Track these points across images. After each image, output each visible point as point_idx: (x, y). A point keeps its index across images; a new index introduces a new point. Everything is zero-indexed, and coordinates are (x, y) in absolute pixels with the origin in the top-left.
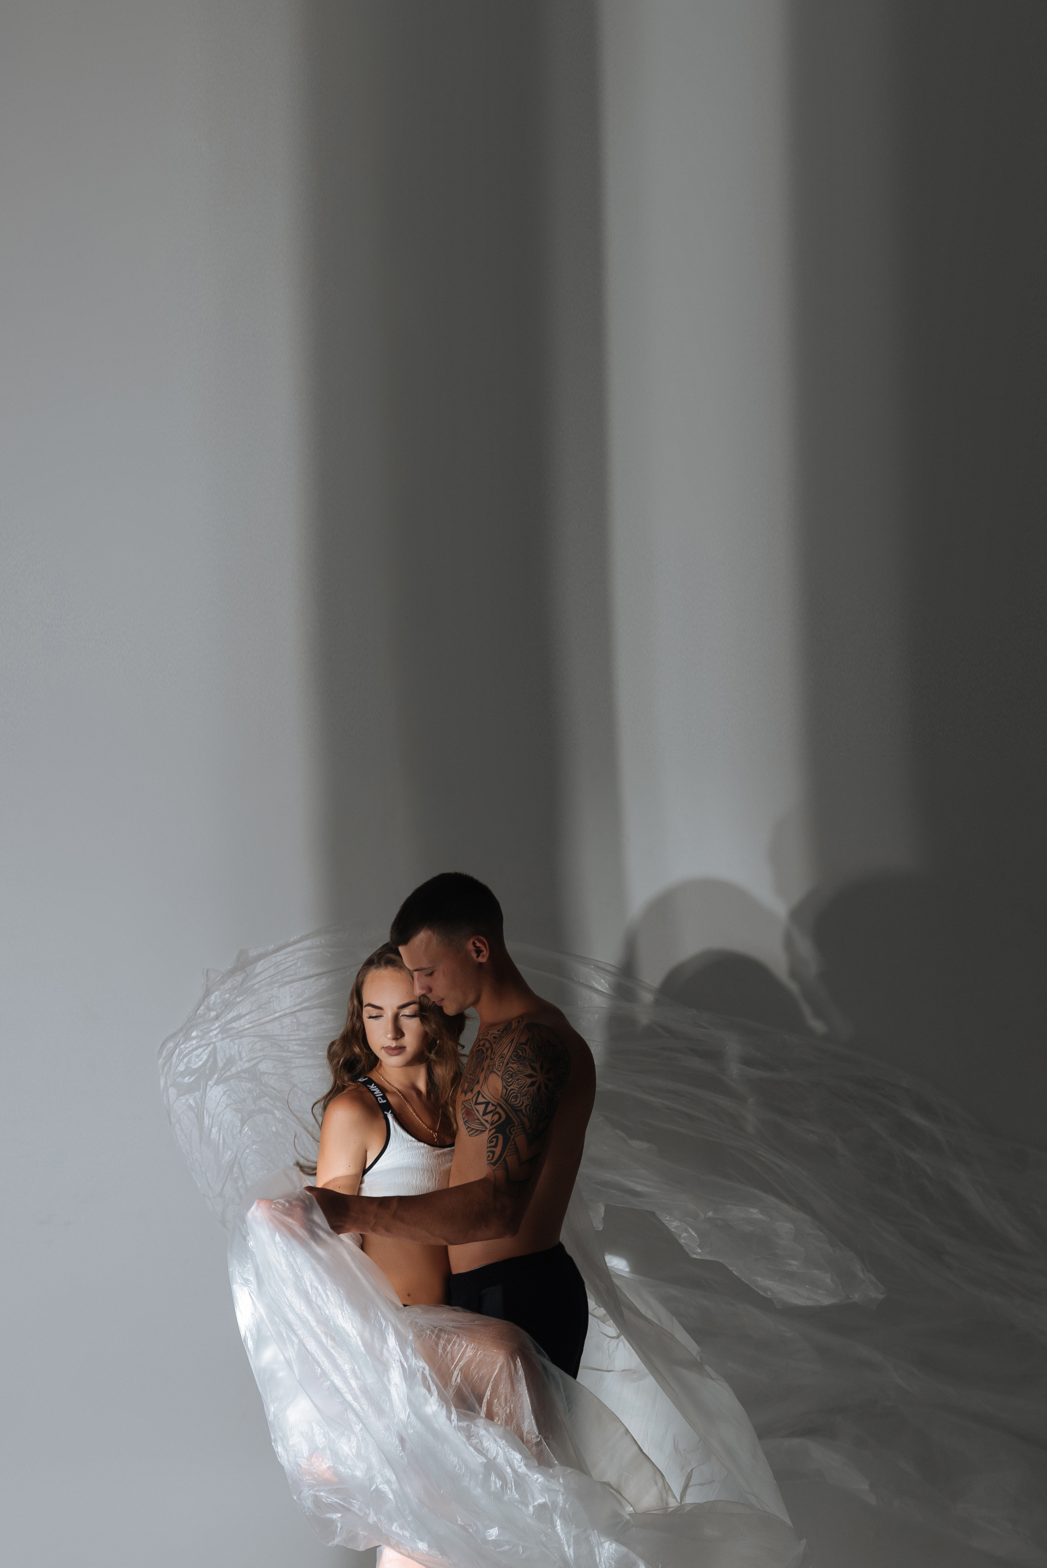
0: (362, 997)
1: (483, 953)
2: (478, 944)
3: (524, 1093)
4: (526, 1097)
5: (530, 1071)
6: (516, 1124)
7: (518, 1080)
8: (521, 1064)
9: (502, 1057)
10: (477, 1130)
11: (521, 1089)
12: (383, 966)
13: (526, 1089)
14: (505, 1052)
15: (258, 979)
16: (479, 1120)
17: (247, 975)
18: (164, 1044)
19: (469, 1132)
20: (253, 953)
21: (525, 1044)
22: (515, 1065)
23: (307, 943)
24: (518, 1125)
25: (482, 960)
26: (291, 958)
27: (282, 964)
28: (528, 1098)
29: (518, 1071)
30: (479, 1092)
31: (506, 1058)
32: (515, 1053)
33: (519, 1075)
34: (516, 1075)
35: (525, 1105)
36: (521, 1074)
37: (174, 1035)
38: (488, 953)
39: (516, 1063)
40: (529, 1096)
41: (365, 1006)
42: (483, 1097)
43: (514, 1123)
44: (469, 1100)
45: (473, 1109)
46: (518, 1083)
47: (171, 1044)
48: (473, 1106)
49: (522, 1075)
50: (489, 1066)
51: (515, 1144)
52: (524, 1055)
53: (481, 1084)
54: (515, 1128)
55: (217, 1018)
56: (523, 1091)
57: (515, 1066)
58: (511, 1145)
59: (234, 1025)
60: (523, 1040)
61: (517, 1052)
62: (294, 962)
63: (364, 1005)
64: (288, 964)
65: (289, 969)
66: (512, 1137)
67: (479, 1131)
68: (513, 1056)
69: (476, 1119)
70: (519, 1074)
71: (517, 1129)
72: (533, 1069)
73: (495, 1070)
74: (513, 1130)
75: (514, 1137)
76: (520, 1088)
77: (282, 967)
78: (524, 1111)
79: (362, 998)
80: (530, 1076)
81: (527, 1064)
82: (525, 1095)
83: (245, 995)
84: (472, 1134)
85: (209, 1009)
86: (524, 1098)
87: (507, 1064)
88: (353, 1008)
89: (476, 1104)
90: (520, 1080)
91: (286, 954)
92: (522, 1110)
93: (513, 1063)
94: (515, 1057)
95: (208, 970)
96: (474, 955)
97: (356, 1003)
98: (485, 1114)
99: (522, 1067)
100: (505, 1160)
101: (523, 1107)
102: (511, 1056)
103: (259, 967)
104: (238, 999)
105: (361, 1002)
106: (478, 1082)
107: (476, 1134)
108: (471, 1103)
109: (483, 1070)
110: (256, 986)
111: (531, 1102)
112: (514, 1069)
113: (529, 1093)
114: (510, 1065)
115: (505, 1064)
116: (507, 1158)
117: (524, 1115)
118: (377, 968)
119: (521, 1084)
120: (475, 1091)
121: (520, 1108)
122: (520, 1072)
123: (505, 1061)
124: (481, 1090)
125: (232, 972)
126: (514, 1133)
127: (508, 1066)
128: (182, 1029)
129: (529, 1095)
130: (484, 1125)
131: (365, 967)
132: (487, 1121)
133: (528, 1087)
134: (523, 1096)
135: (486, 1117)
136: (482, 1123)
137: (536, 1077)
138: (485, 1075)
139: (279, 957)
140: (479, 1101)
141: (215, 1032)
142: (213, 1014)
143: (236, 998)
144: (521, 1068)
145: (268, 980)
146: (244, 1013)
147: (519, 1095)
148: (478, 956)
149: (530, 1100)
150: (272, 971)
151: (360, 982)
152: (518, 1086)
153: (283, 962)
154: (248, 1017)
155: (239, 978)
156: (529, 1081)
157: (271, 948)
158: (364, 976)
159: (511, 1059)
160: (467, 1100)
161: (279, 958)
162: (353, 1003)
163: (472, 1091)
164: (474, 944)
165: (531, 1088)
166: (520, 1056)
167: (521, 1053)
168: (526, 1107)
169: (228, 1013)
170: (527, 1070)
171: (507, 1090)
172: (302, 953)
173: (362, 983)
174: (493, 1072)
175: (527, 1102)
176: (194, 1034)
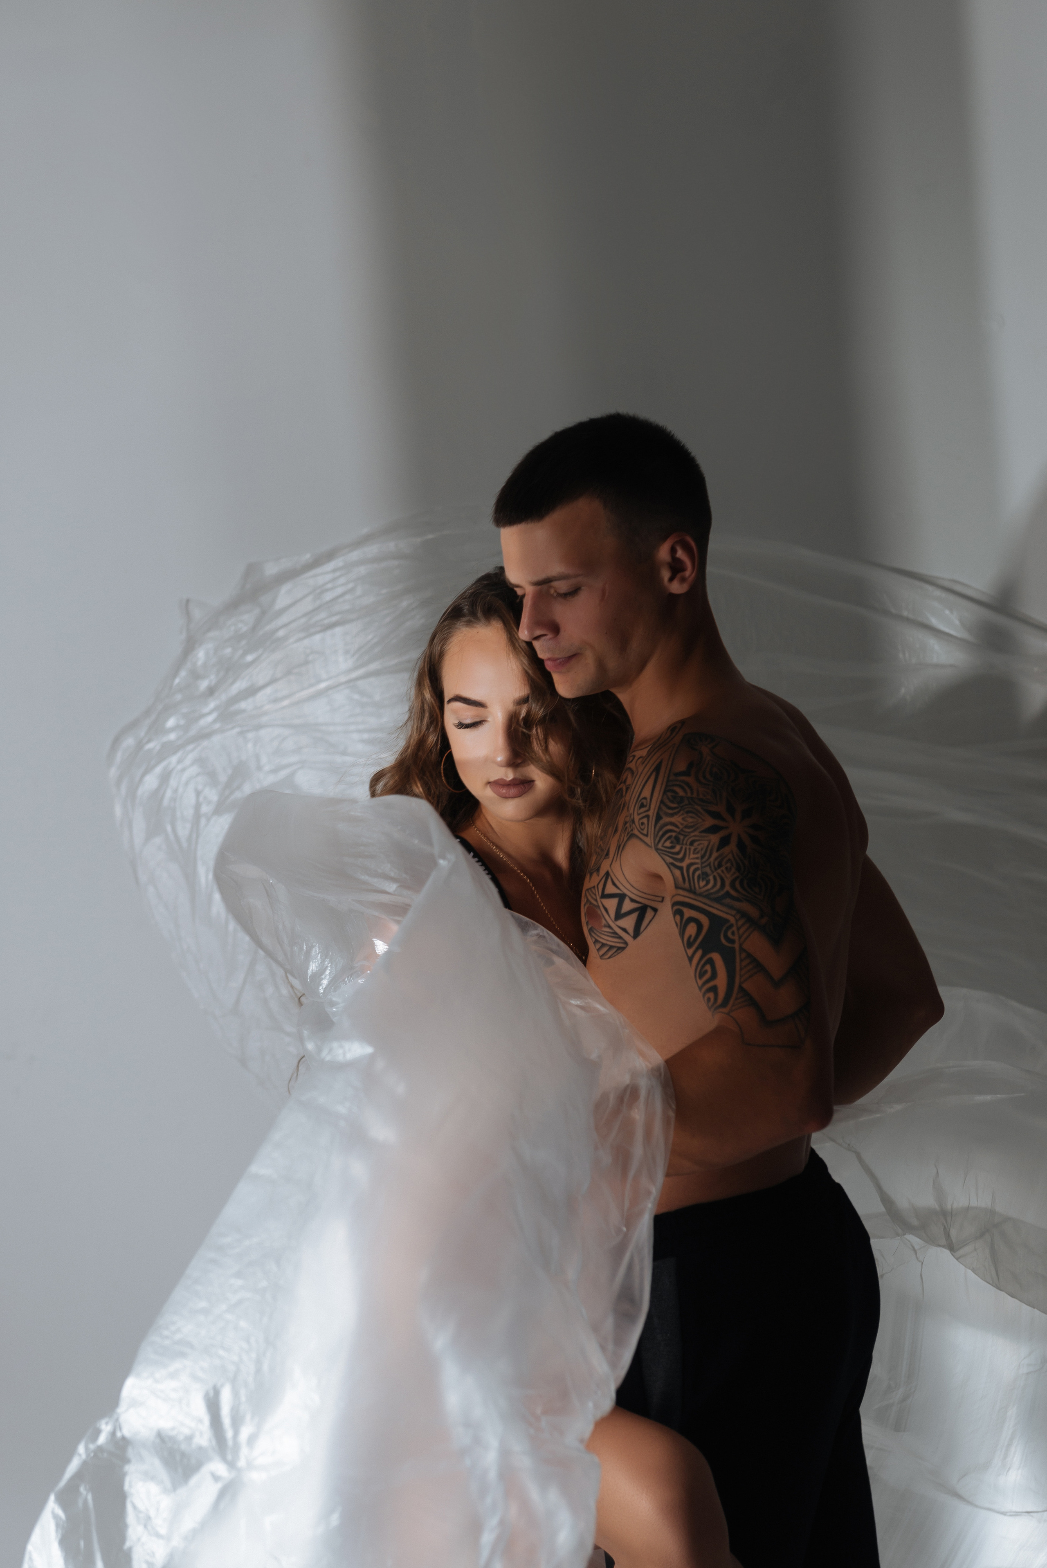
0: (442, 683)
1: (682, 574)
2: (680, 554)
3: (716, 863)
4: (723, 868)
5: (709, 822)
6: (732, 920)
7: (692, 844)
8: (688, 812)
9: (642, 806)
10: (611, 947)
11: (706, 858)
12: (483, 620)
13: (715, 855)
14: (646, 793)
15: (284, 619)
16: (610, 927)
17: (264, 613)
18: (117, 741)
19: (598, 950)
20: (271, 569)
21: (687, 773)
22: (675, 817)
23: (372, 550)
24: (737, 921)
25: (677, 588)
26: (342, 580)
27: (327, 590)
28: (726, 868)
29: (686, 827)
30: (607, 874)
31: (652, 807)
32: (669, 794)
33: (692, 834)
34: (685, 836)
35: (727, 882)
36: (694, 831)
37: (133, 725)
38: (693, 575)
39: (679, 812)
40: (729, 865)
41: (449, 701)
42: (614, 884)
43: (727, 921)
44: (594, 887)
45: (598, 907)
46: (695, 850)
47: (129, 742)
48: (598, 899)
49: (696, 833)
50: (626, 823)
51: (749, 955)
52: (689, 794)
53: (611, 858)
54: (734, 929)
55: (211, 691)
56: (712, 859)
57: (677, 819)
58: (741, 961)
59: (243, 705)
60: (681, 767)
61: (676, 793)
62: (350, 586)
63: (446, 700)
64: (339, 591)
65: (340, 600)
66: (737, 946)
67: (615, 950)
68: (667, 801)
69: (605, 926)
70: (690, 832)
71: (738, 929)
72: (715, 815)
73: (636, 832)
74: (733, 933)
75: (741, 945)
76: (703, 857)
77: (328, 596)
78: (733, 892)
79: (443, 685)
80: (713, 830)
81: (701, 810)
82: (720, 865)
83: (260, 651)
84: (603, 955)
85: (196, 676)
86: (719, 871)
87: (658, 818)
88: (423, 703)
89: (604, 896)
90: (696, 844)
91: (334, 571)
92: (727, 892)
93: (672, 815)
94: (672, 802)
95: (188, 601)
96: (666, 574)
97: (428, 695)
98: (619, 916)
99: (692, 817)
100: (741, 989)
101: (727, 888)
102: (662, 802)
103: (284, 596)
104: (249, 658)
105: (439, 694)
106: (607, 854)
107: (610, 954)
108: (595, 895)
109: (616, 830)
110: (281, 633)
111: (737, 874)
112: (677, 826)
113: (725, 860)
114: (666, 819)
115: (653, 820)
116: (744, 986)
117: (737, 900)
118: (469, 623)
119: (702, 849)
120: (602, 872)
121: (722, 893)
122: (691, 827)
123: (650, 813)
124: (610, 872)
125: (233, 606)
126: (736, 938)
127: (661, 822)
128: (147, 713)
129: (726, 863)
130: (620, 937)
131: (446, 623)
132: (624, 930)
133: (718, 850)
134: (716, 869)
135: (623, 923)
136: (615, 933)
137: (727, 828)
138: (619, 841)
139: (323, 574)
140: (607, 891)
141: (210, 719)
142: (204, 685)
143: (245, 653)
144: (690, 820)
145: (303, 620)
146: (261, 682)
147: (707, 870)
148: (671, 579)
149: (733, 870)
150: (307, 605)
151: (437, 653)
152: (699, 855)
153: (329, 586)
154: (268, 690)
155: (245, 620)
156: (715, 839)
157: (307, 557)
158: (445, 640)
159: (664, 808)
160: (590, 889)
161: (321, 580)
162: (422, 695)
163: (598, 870)
164: (673, 551)
165: (726, 850)
166: (682, 797)
167: (681, 793)
168: (732, 885)
169: (233, 683)
170: (704, 820)
171: (681, 868)
172: (362, 570)
173: (441, 655)
174: (632, 836)
175: (728, 876)
176: (171, 723)
